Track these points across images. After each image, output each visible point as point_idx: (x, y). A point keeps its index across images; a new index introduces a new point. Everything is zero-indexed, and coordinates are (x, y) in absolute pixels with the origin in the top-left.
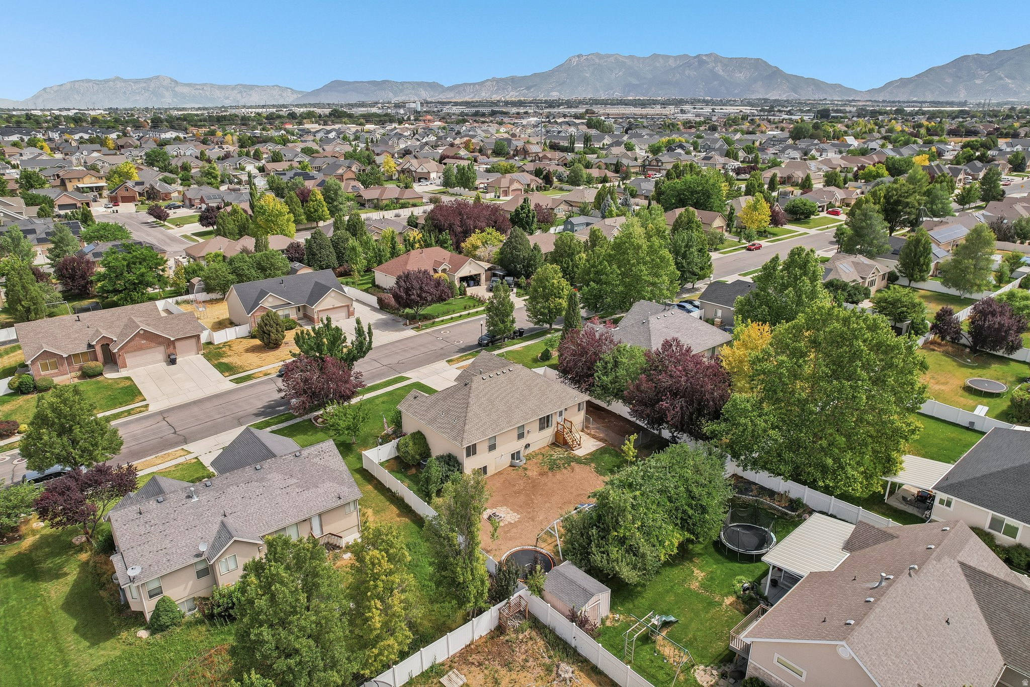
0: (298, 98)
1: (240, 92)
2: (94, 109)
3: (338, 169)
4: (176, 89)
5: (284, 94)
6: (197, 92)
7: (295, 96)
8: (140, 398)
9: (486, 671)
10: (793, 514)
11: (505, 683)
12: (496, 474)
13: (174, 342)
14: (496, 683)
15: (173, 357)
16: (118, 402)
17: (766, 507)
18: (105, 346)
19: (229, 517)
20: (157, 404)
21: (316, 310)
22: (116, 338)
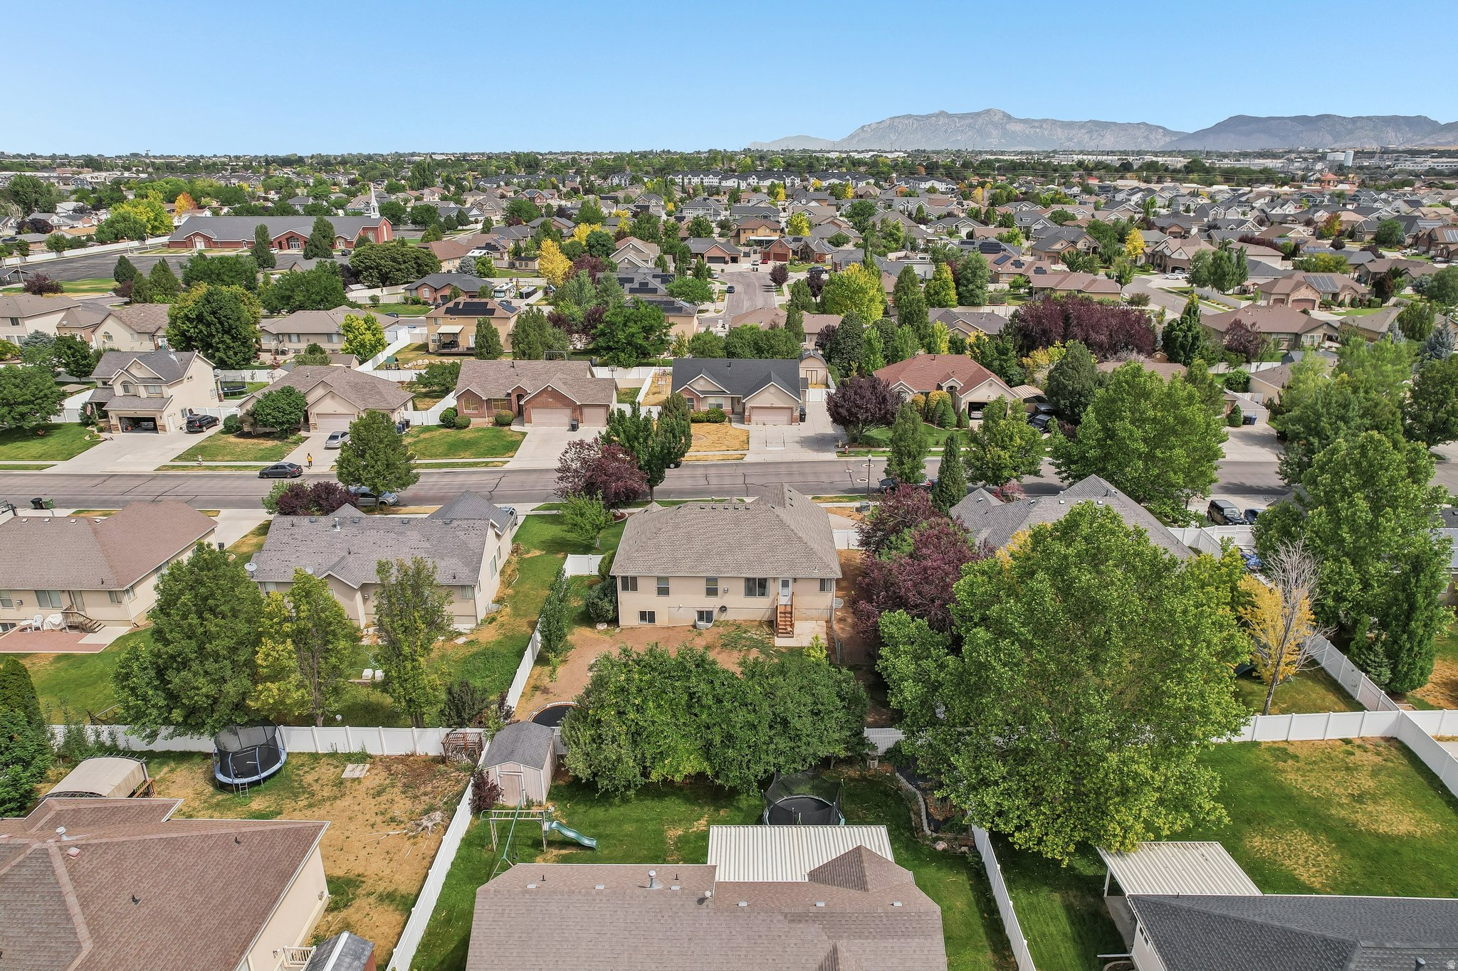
0: (1172, 142)
1: (1090, 132)
2: (891, 152)
3: (1055, 243)
4: (1008, 126)
5: (1152, 137)
6: (1032, 131)
7: (1168, 139)
8: (511, 454)
9: (388, 781)
10: (929, 832)
11: (383, 798)
12: (668, 628)
13: (581, 407)
14: (379, 794)
15: (575, 423)
16: (492, 451)
17: (915, 808)
18: (520, 397)
19: (352, 556)
20: (516, 462)
21: (748, 406)
22: (531, 390)
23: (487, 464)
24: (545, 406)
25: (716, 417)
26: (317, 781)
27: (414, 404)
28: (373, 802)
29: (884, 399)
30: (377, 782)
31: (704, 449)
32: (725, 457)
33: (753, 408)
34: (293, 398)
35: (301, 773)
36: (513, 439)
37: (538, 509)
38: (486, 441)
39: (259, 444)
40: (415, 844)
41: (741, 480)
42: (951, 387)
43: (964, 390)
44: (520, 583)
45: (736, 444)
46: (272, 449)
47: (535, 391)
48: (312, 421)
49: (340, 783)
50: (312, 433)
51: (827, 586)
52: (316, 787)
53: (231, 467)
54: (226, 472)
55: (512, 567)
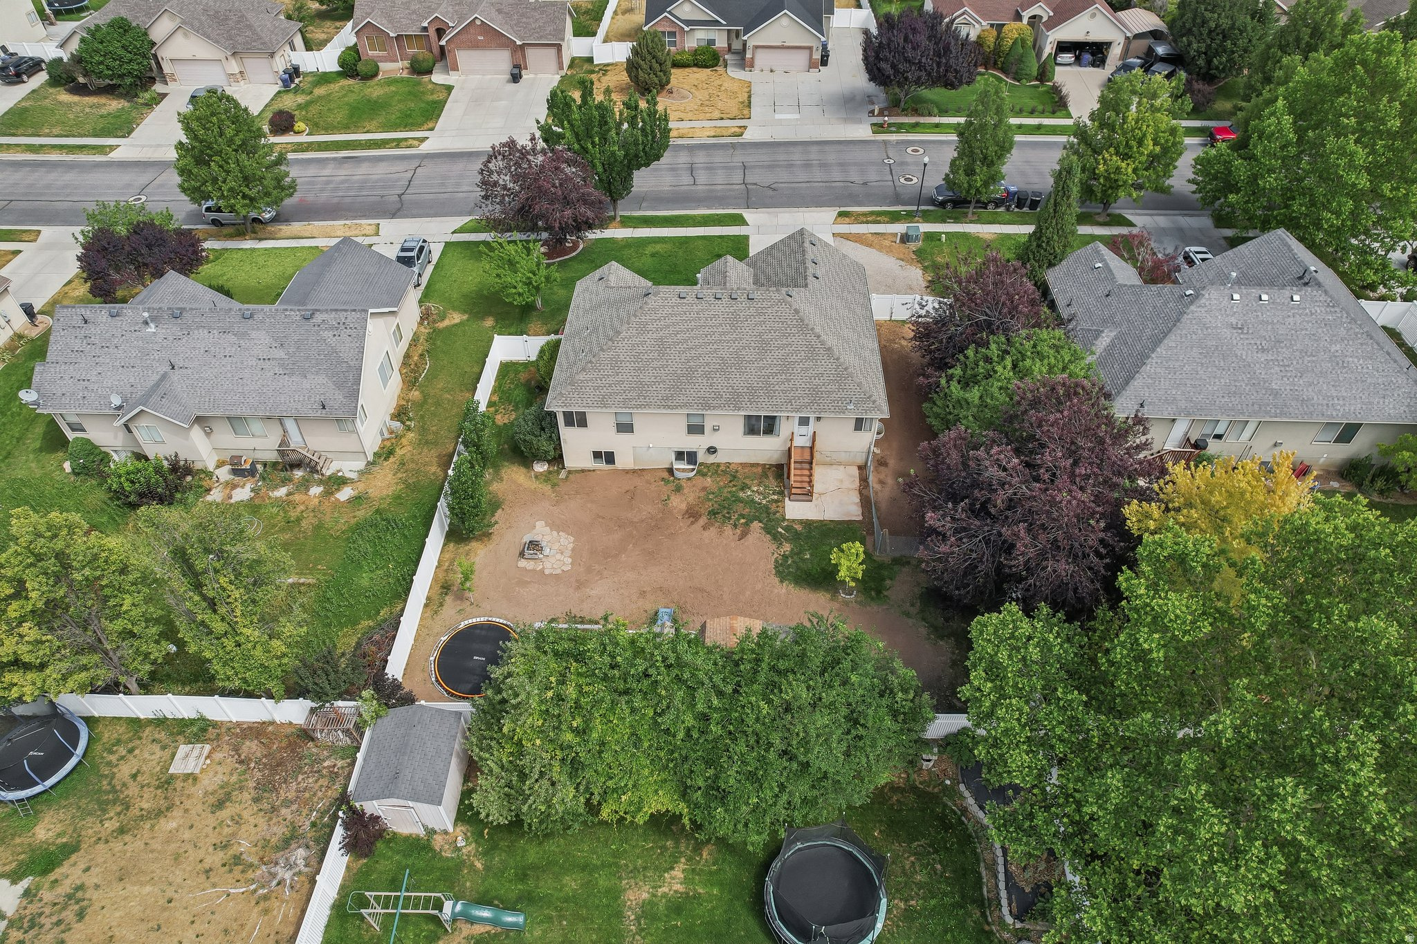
8: (431, 125)
9: (234, 778)
10: (1009, 920)
11: (225, 814)
12: (634, 471)
13: (522, 47)
14: (220, 805)
15: (516, 71)
16: (407, 122)
17: (988, 856)
18: (440, 32)
19: (177, 371)
20: (436, 140)
21: (750, 44)
22: (455, 26)
23: (398, 143)
24: (475, 46)
25: (707, 59)
26: (134, 776)
27: (304, 38)
28: (211, 820)
29: (947, 49)
30: (220, 778)
31: (690, 115)
32: (719, 132)
33: (757, 47)
34: (128, 37)
35: (113, 758)
36: (435, 97)
37: (461, 230)
38: (400, 101)
39: (99, 106)
40: (266, 911)
41: (737, 178)
42: (1034, 17)
43: (1053, 23)
44: (431, 377)
45: (733, 107)
46: (117, 115)
47: (459, 23)
48: (167, 69)
49: (166, 782)
50: (170, 88)
51: (866, 425)
52: (133, 790)
53: (61, 147)
54: (54, 157)
55: (420, 349)
